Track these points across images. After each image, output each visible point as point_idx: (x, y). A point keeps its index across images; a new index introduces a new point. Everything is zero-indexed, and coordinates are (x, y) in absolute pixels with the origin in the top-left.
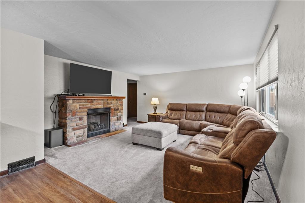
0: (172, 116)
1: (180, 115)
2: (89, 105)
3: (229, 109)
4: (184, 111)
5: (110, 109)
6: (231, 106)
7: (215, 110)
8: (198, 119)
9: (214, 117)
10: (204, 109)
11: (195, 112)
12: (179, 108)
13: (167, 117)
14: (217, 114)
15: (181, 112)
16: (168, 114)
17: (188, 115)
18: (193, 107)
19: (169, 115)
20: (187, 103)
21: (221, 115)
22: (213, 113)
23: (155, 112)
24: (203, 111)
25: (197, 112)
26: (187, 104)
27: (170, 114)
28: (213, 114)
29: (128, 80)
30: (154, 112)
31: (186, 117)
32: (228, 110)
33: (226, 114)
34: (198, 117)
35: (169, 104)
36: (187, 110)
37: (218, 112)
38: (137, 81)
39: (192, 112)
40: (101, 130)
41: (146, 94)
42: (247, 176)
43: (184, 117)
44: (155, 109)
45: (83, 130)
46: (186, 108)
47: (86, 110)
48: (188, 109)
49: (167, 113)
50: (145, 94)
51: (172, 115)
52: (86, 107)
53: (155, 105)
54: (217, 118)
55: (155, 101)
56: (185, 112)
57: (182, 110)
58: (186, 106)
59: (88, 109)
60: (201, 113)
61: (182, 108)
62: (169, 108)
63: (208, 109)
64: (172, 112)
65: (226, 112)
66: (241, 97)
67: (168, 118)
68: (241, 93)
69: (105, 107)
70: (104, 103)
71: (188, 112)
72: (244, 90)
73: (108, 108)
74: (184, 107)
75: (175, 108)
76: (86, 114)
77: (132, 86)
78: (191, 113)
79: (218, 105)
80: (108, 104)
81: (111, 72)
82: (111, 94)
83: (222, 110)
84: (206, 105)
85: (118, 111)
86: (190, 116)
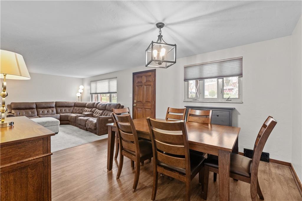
1: (30, 113)
4: (34, 108)
6: (75, 103)
7: (64, 106)
8: (51, 113)
9: (65, 111)
10: (54, 105)
11: (46, 109)
12: (27, 107)
14: (66, 108)
15: (31, 110)
17: (40, 112)
21: (69, 108)
24: (53, 107)
25: (48, 109)
26: (36, 103)
28: (63, 109)
31: (38, 113)
33: (73, 108)
35: (12, 103)
37: (66, 107)
43: (36, 114)
46: (35, 106)
48: (38, 106)
49: (10, 113)
54: (67, 111)
56: (35, 110)
58: (35, 104)
60: (52, 109)
61: (31, 107)
62: (12, 107)
63: (57, 106)
65: (73, 106)
66: (79, 97)
68: (79, 95)
71: (39, 109)
72: (81, 93)
75: (23, 107)
78: (43, 110)
79: (66, 102)
83: (70, 105)
84: (55, 103)
86: (42, 112)
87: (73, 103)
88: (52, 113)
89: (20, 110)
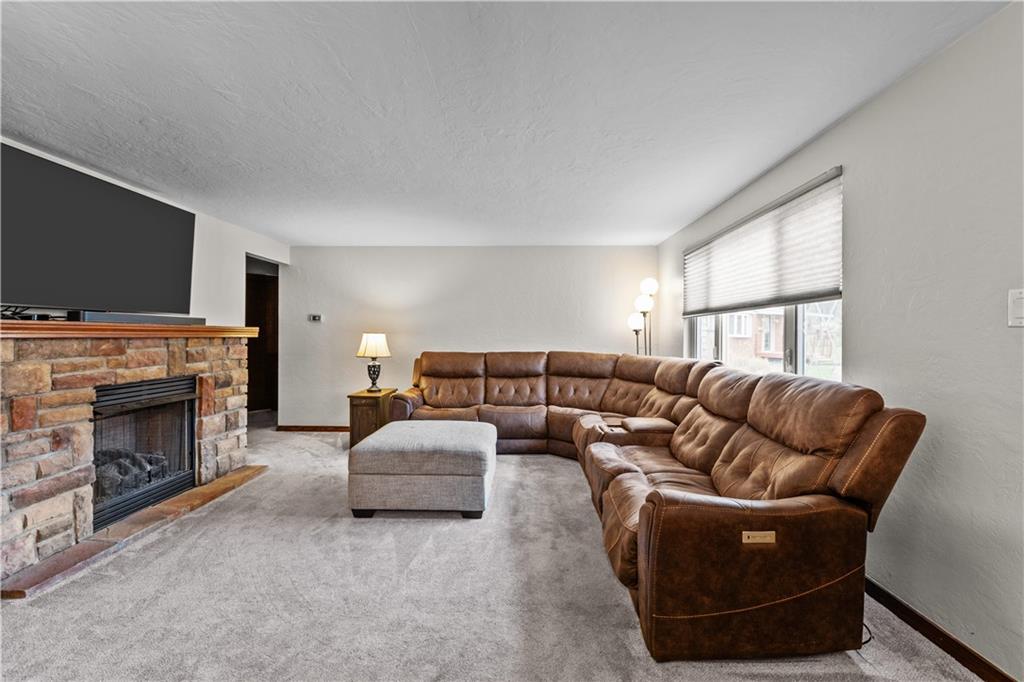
0: (440, 395)
1: (465, 391)
2: (102, 369)
3: (615, 367)
4: (478, 376)
5: (193, 381)
6: (618, 358)
7: (576, 371)
8: (526, 400)
9: (575, 391)
10: (541, 366)
11: (515, 380)
12: (460, 368)
13: (421, 401)
14: (580, 381)
15: (467, 380)
16: (422, 391)
17: (493, 390)
18: (507, 364)
19: (426, 392)
20: (485, 352)
21: (593, 383)
22: (568, 379)
23: (374, 384)
24: (537, 375)
25: (521, 380)
26: (486, 355)
27: (431, 390)
28: (571, 384)
29: (251, 261)
30: (368, 384)
31: (488, 395)
32: (610, 368)
33: (607, 381)
34: (525, 395)
35: (424, 354)
36: (489, 374)
37: (582, 375)
38: (275, 267)
39: (506, 380)
40: (155, 483)
41: (322, 319)
43: (482, 396)
44: (374, 372)
45: (69, 495)
46: (482, 366)
47: (90, 392)
48: (490, 369)
49: (416, 386)
50: (315, 318)
51: (437, 393)
52: (91, 379)
53: (374, 359)
54: (584, 394)
55: (374, 344)
56: (481, 381)
57: (471, 375)
58: (483, 359)
59: (100, 390)
60: (533, 380)
61: (470, 369)
62: (424, 369)
63: (552, 369)
64: (434, 381)
65: (607, 374)
66: (637, 332)
67: (425, 403)
68: (638, 322)
69: (177, 372)
70: (172, 355)
71: (493, 381)
72: (644, 314)
73: (182, 378)
74: (479, 364)
75: (447, 368)
76: (87, 411)
77: (262, 286)
78: (502, 382)
79: (582, 355)
80: (189, 357)
81: (194, 215)
82: (188, 313)
83: (595, 370)
84: (545, 357)
85: (229, 390)
86: (500, 391)
87: (610, 357)
88: (530, 398)
89: (439, 380)
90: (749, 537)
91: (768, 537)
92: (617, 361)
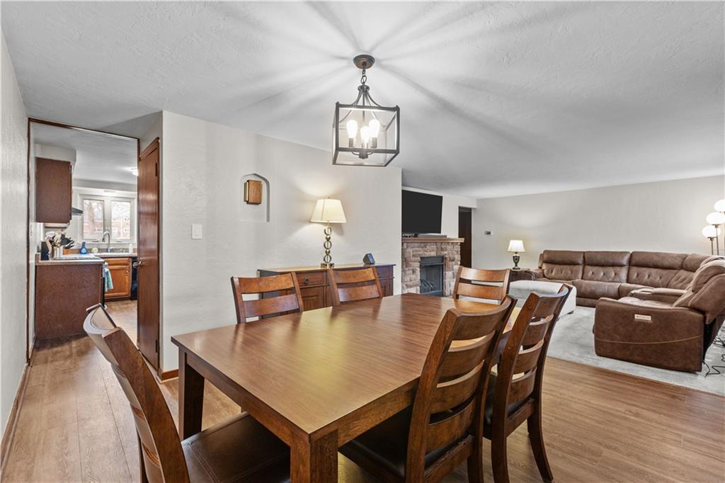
0: (553, 274)
1: (570, 272)
2: (422, 253)
3: (683, 262)
4: (578, 264)
5: (443, 258)
6: (687, 256)
7: (651, 264)
8: (611, 279)
9: (649, 276)
10: (625, 260)
11: (604, 268)
12: (566, 259)
13: (542, 275)
14: (653, 271)
15: (572, 266)
16: (543, 270)
17: (588, 272)
18: (599, 257)
19: (545, 271)
20: (584, 251)
21: (663, 272)
22: (644, 269)
23: (516, 265)
24: (622, 266)
25: (608, 268)
26: (584, 253)
27: (548, 270)
28: (646, 272)
29: (460, 207)
30: (514, 265)
31: (585, 275)
32: (680, 263)
33: (675, 271)
34: (610, 277)
35: (545, 251)
36: (585, 263)
37: (656, 267)
38: (470, 209)
39: (597, 268)
40: (433, 292)
41: (492, 233)
42: (709, 321)
43: (580, 275)
44: (516, 260)
45: (415, 288)
46: (582, 259)
47: (419, 259)
48: (586, 261)
49: (540, 268)
50: (489, 233)
51: (552, 272)
52: (420, 255)
53: (516, 253)
54: (655, 279)
55: (516, 245)
56: (581, 267)
57: (575, 264)
58: (582, 255)
59: (421, 258)
60: (618, 269)
61: (573, 260)
62: (545, 259)
63: (633, 262)
64: (550, 266)
65: (676, 266)
66: (711, 239)
67: (544, 277)
68: (709, 231)
69: (439, 254)
70: (437, 248)
71: (588, 268)
72: (716, 226)
73: (440, 257)
74: (580, 258)
75: (559, 259)
76: (418, 264)
77: (465, 216)
78: (595, 269)
79: (657, 254)
80: (442, 249)
81: (442, 197)
82: (440, 233)
83: (666, 263)
84: (629, 255)
85: (454, 263)
86: (593, 273)
87: (679, 256)
88: (614, 278)
89: (553, 266)
90: (637, 317)
91: (648, 318)
92: (685, 258)
